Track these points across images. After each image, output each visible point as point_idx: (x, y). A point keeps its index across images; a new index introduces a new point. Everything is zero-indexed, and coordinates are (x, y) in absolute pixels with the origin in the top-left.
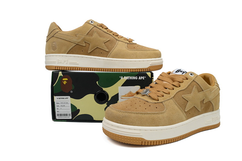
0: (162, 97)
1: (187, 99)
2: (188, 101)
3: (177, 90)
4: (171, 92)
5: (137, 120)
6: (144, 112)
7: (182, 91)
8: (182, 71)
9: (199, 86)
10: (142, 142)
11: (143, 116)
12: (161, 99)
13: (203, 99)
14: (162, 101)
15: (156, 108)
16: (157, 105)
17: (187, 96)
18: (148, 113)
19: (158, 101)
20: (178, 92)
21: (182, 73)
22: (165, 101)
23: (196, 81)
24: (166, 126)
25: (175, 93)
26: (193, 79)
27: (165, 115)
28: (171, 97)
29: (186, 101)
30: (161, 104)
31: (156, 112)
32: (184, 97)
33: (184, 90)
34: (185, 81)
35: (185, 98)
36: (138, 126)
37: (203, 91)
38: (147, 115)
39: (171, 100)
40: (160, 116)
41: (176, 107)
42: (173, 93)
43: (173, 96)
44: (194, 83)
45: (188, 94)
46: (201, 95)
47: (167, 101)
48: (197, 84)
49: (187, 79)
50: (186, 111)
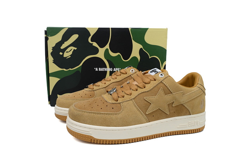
0: (123, 98)
1: (149, 102)
2: (151, 104)
3: (140, 91)
4: (133, 93)
5: (88, 119)
6: (97, 112)
7: (145, 93)
8: (156, 71)
9: (167, 88)
10: (91, 140)
11: (96, 115)
12: (120, 100)
13: (172, 102)
14: (121, 102)
15: (113, 108)
16: (114, 106)
17: (149, 98)
18: (100, 113)
19: (117, 102)
20: (141, 93)
21: (156, 73)
22: (123, 102)
23: (164, 83)
24: (118, 126)
25: (137, 95)
26: (161, 81)
27: (119, 116)
28: (131, 99)
29: (149, 103)
30: (119, 105)
31: (110, 113)
32: (146, 99)
33: (148, 92)
34: (152, 82)
35: (148, 101)
36: (89, 124)
37: (172, 93)
38: (100, 115)
39: (131, 101)
40: (114, 117)
41: (135, 109)
42: (135, 94)
43: (134, 97)
44: (161, 84)
45: (152, 96)
46: (168, 98)
47: (125, 102)
48: (164, 86)
49: (155, 80)
50: (147, 113)
